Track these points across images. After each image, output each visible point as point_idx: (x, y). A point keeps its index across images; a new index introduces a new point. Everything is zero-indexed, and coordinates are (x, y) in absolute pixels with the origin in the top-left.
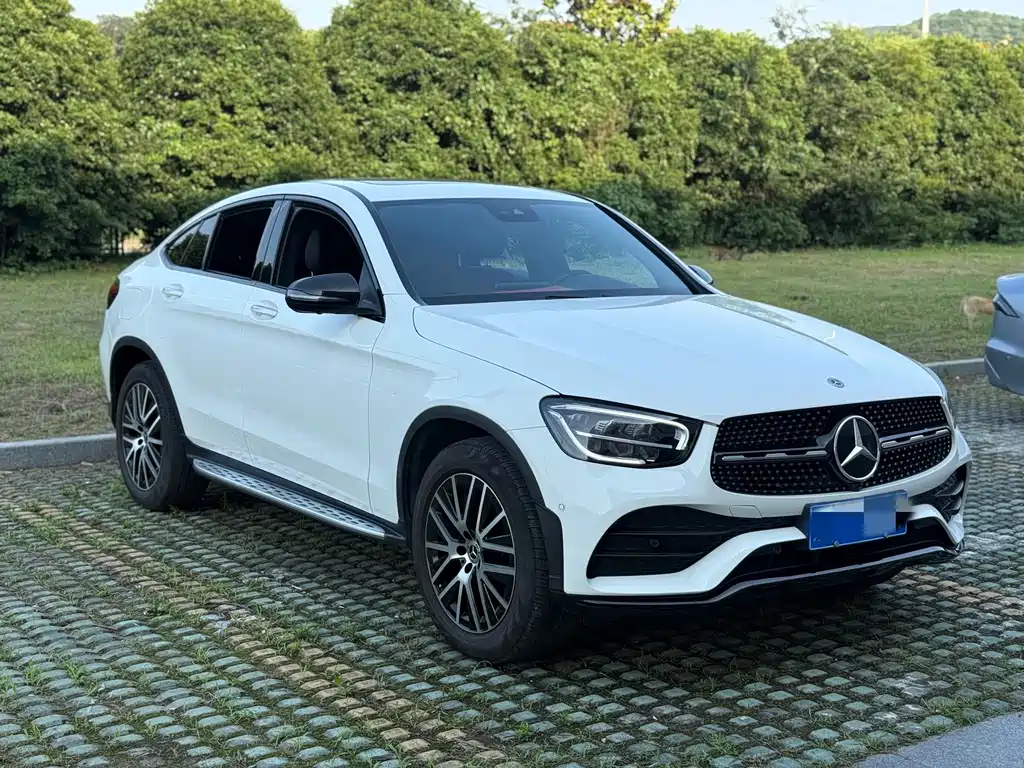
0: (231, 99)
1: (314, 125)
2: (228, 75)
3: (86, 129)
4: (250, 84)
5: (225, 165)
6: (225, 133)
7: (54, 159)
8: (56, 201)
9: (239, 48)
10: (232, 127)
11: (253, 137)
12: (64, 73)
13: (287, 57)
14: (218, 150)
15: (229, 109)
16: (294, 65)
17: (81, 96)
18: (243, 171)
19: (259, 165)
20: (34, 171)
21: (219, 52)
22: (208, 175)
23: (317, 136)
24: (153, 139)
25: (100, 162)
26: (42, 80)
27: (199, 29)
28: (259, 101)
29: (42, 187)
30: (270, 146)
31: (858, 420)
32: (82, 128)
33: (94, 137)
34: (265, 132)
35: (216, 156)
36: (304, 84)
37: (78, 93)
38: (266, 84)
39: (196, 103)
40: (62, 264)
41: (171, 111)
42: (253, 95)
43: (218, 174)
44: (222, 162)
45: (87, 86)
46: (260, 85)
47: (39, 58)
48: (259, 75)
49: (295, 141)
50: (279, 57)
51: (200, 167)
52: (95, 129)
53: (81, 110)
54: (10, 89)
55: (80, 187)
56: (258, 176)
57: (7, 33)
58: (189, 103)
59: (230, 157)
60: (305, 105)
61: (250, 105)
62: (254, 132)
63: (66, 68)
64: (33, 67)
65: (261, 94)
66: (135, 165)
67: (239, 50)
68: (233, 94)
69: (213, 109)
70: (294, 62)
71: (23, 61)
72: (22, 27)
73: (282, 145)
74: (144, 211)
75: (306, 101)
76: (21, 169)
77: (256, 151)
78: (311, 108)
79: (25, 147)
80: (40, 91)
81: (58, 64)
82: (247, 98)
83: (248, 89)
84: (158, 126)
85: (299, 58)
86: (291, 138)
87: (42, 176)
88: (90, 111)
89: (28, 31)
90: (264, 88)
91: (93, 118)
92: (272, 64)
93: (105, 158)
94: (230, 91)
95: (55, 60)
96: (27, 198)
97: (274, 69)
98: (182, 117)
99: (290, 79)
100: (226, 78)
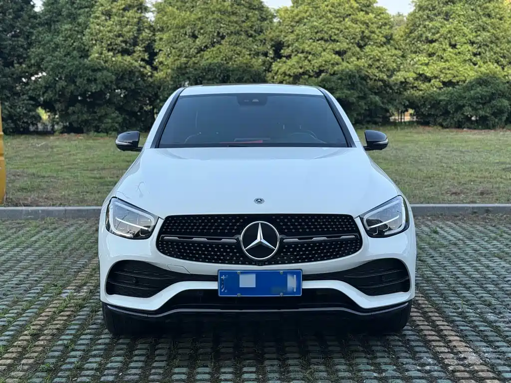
0: (455, 41)
1: (502, 51)
2: (455, 28)
3: (374, 60)
4: (466, 32)
5: (448, 76)
6: (449, 59)
7: (354, 76)
8: (355, 96)
9: (462, 13)
10: (453, 56)
11: (465, 61)
12: (365, 34)
13: (489, 16)
14: (444, 68)
15: (454, 46)
16: (492, 20)
17: (373, 45)
18: (457, 79)
19: (466, 75)
20: (345, 82)
21: (451, 17)
22: (440, 81)
23: (504, 57)
24: (413, 65)
25: (381, 76)
26: (353, 38)
27: (442, 5)
28: (470, 41)
29: (349, 89)
30: (475, 64)
31: (261, 223)
32: (372, 60)
33: (378, 64)
34: (472, 57)
35: (443, 71)
36: (497, 30)
37: (372, 43)
38: (476, 32)
39: (436, 45)
40: (361, 126)
41: (424, 49)
42: (467, 38)
43: (444, 80)
44: (446, 74)
45: (376, 39)
46: (472, 32)
47: (353, 28)
48: (472, 27)
49: (490, 61)
50: (485, 16)
51: (436, 77)
52: (378, 60)
53: (372, 51)
54: (338, 43)
55: (371, 89)
56: (466, 80)
57: (340, 17)
58: (434, 44)
59: (450, 71)
60: (497, 41)
61: (465, 43)
62: (465, 57)
63: (367, 31)
64: (349, 32)
65: (471, 37)
66: (400, 77)
67: (463, 15)
68: (456, 38)
69: (444, 47)
70: (493, 18)
71: (345, 29)
72: (347, 13)
73: (482, 64)
74: (405, 100)
75: (498, 39)
76: (340, 81)
77: (466, 67)
78: (501, 43)
79: (343, 71)
80: (352, 43)
81: (362, 30)
82: (464, 40)
83: (464, 35)
84: (417, 59)
85: (495, 16)
86: (488, 60)
87: (349, 85)
88: (376, 51)
89: (350, 15)
90: (474, 34)
91: (377, 55)
92: (480, 20)
93: (383, 74)
94: (455, 36)
95: (361, 28)
96: (341, 95)
97: (482, 24)
98: (429, 52)
99: (489, 27)
100: (453, 30)
